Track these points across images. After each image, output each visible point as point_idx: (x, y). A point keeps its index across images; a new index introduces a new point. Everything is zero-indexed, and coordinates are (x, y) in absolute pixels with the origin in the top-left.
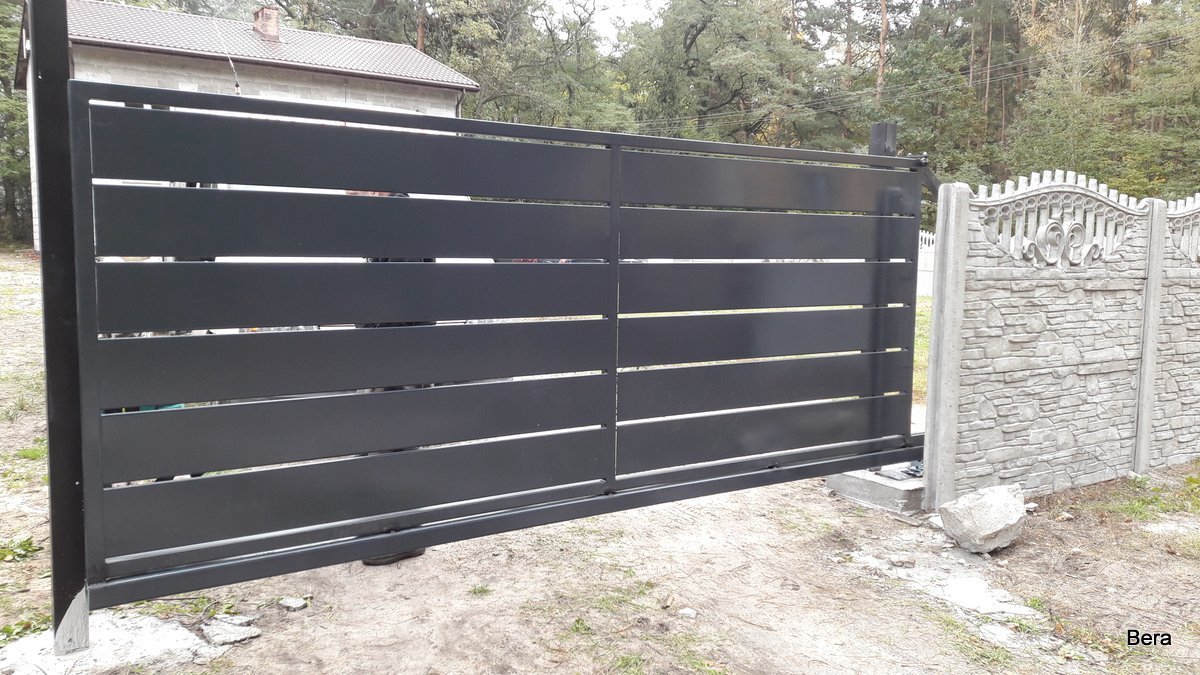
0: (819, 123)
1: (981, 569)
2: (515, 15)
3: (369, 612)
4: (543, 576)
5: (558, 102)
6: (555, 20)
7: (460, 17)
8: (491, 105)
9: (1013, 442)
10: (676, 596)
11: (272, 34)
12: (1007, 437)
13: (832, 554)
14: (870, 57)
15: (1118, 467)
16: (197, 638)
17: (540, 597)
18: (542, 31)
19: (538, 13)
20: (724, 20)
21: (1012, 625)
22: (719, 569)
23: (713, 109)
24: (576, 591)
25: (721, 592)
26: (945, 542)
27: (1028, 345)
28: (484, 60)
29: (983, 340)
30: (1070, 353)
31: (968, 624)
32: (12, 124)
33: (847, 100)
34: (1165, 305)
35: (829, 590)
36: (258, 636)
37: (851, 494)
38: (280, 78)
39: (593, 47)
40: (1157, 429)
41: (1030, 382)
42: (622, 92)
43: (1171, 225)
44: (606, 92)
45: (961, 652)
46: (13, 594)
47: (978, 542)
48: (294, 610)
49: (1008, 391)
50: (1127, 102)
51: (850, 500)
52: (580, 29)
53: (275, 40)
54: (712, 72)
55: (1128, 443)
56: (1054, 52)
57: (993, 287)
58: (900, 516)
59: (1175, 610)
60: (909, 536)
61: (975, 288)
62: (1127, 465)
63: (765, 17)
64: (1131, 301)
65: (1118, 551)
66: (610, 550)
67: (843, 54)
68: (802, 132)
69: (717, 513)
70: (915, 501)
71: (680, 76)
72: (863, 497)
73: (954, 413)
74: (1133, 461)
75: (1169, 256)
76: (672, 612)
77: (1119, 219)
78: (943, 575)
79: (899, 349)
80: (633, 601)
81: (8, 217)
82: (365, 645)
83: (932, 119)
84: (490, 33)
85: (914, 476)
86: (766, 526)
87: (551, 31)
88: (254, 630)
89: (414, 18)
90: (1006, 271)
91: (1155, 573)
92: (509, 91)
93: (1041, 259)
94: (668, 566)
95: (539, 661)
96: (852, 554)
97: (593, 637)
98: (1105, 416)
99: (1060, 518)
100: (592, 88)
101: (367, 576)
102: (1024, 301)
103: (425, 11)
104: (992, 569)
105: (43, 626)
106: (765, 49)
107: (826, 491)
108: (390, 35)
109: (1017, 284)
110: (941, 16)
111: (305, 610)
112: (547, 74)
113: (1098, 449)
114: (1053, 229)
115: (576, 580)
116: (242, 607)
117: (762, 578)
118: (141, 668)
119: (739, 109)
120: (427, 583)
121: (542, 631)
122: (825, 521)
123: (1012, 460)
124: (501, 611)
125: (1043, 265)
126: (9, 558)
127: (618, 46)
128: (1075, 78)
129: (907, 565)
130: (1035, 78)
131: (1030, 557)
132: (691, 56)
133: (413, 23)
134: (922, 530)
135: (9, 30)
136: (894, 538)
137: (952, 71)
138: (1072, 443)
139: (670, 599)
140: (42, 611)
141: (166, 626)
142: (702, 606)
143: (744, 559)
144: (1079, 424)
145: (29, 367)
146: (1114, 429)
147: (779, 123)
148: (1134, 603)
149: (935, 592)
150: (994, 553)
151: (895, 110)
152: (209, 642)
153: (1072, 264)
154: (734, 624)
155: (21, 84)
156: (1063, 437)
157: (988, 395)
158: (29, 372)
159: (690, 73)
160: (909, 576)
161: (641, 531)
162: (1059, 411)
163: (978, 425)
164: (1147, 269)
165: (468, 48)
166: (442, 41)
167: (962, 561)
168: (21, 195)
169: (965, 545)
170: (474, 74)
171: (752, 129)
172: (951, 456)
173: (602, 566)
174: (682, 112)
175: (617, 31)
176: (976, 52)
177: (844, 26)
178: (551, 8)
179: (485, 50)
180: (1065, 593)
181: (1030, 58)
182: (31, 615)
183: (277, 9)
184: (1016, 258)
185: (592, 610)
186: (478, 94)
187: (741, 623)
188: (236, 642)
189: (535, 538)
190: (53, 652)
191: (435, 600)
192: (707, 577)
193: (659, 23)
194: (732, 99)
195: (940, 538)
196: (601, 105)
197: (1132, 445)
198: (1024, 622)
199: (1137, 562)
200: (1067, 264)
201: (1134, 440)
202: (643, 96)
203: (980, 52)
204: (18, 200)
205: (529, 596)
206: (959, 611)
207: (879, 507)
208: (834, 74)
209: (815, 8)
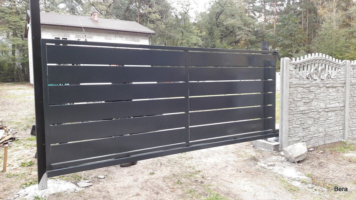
0: (257, 40)
1: (294, 167)
2: (166, 12)
3: (122, 179)
4: (170, 169)
5: (179, 36)
6: (177, 13)
7: (150, 13)
8: (159, 38)
9: (306, 131)
10: (206, 174)
11: (96, 20)
12: (304, 129)
13: (252, 163)
14: (272, 19)
15: (339, 138)
16: (76, 186)
17: (169, 175)
18: (174, 16)
19: (172, 11)
20: (228, 10)
21: (301, 181)
22: (219, 167)
23: (225, 37)
24: (178, 173)
25: (219, 173)
26: (285, 159)
27: (309, 103)
28: (157, 25)
29: (295, 102)
30: (322, 105)
31: (288, 181)
32: (23, 48)
33: (265, 33)
34: (351, 91)
35: (250, 172)
36: (92, 185)
37: (259, 146)
38: (98, 32)
39: (189, 20)
40: (351, 127)
41: (310, 114)
42: (197, 33)
43: (352, 68)
44: (193, 33)
45: (285, 188)
46: (27, 175)
47: (293, 159)
48: (102, 179)
49: (303, 116)
50: (350, 31)
51: (259, 148)
52: (185, 15)
53: (97, 21)
54: (224, 26)
55: (342, 131)
56: (327, 17)
57: (298, 87)
58: (272, 152)
59: (348, 177)
60: (274, 158)
61: (292, 87)
62: (341, 138)
63: (240, 9)
64: (341, 90)
65: (335, 161)
66: (188, 162)
67: (263, 19)
68: (252, 43)
69: (220, 152)
70: (277, 148)
71: (215, 27)
72: (262, 147)
73: (287, 123)
74: (343, 136)
75: (352, 76)
76: (205, 178)
77: (336, 66)
78: (283, 168)
79: (271, 105)
80: (194, 176)
81: (23, 74)
82: (121, 187)
83: (291, 37)
84: (159, 17)
85: (277, 141)
86: (233, 156)
87: (176, 16)
88: (91, 184)
89: (137, 14)
90: (302, 82)
91: (344, 167)
92: (164, 34)
93: (312, 78)
94: (205, 166)
95: (167, 191)
96: (257, 163)
97: (182, 185)
98: (334, 123)
99: (319, 153)
100: (189, 32)
101: (122, 170)
102: (308, 91)
103: (140, 11)
104: (297, 166)
105: (35, 183)
106: (240, 18)
107: (252, 146)
108: (130, 19)
109: (305, 86)
110: (293, 7)
111: (105, 179)
112: (175, 28)
113: (332, 133)
114: (316, 70)
115: (179, 170)
116: (88, 178)
117: (231, 169)
118: (61, 193)
119: (233, 36)
120: (138, 172)
121: (168, 183)
122: (251, 154)
123: (305, 136)
124: (158, 178)
125: (313, 80)
126: (26, 166)
127: (196, 19)
128: (334, 24)
129: (273, 166)
130: (321, 25)
131: (308, 163)
132: (218, 21)
133: (137, 15)
134: (278, 156)
135: (23, 21)
136: (270, 158)
137: (296, 23)
138: (324, 131)
139: (205, 175)
140: (35, 180)
141: (67, 183)
142: (213, 177)
143: (226, 164)
144: (326, 126)
145: (29, 116)
146: (337, 127)
147: (245, 40)
148: (337, 175)
149: (280, 173)
150: (299, 162)
151: (280, 35)
152: (79, 187)
153: (322, 80)
154: (222, 181)
155: (26, 36)
156: (321, 129)
157: (298, 118)
158: (29, 117)
159: (218, 26)
160: (273, 168)
161: (198, 157)
162: (320, 122)
163: (295, 126)
164: (345, 80)
165: (152, 22)
166: (145, 20)
167: (289, 164)
168: (26, 67)
169: (290, 160)
170: (154, 29)
171: (237, 42)
172: (287, 135)
173: (186, 166)
174: (215, 38)
175: (196, 15)
176: (304, 17)
177: (263, 11)
178: (176, 9)
179: (157, 22)
180: (317, 173)
181: (320, 18)
182: (32, 180)
183: (97, 13)
184: (305, 78)
185: (182, 178)
186: (156, 35)
187: (224, 181)
188: (86, 187)
189: (168, 159)
190: (38, 189)
191: (140, 176)
192: (215, 169)
193: (208, 12)
194: (230, 33)
195: (283, 158)
196: (191, 37)
197: (343, 132)
198: (304, 180)
199: (339, 164)
200: (320, 80)
201: (343, 130)
202: (204, 33)
203: (305, 17)
204: (25, 69)
205: (166, 174)
206: (286, 178)
207: (266, 150)
208: (261, 25)
209: (255, 6)
